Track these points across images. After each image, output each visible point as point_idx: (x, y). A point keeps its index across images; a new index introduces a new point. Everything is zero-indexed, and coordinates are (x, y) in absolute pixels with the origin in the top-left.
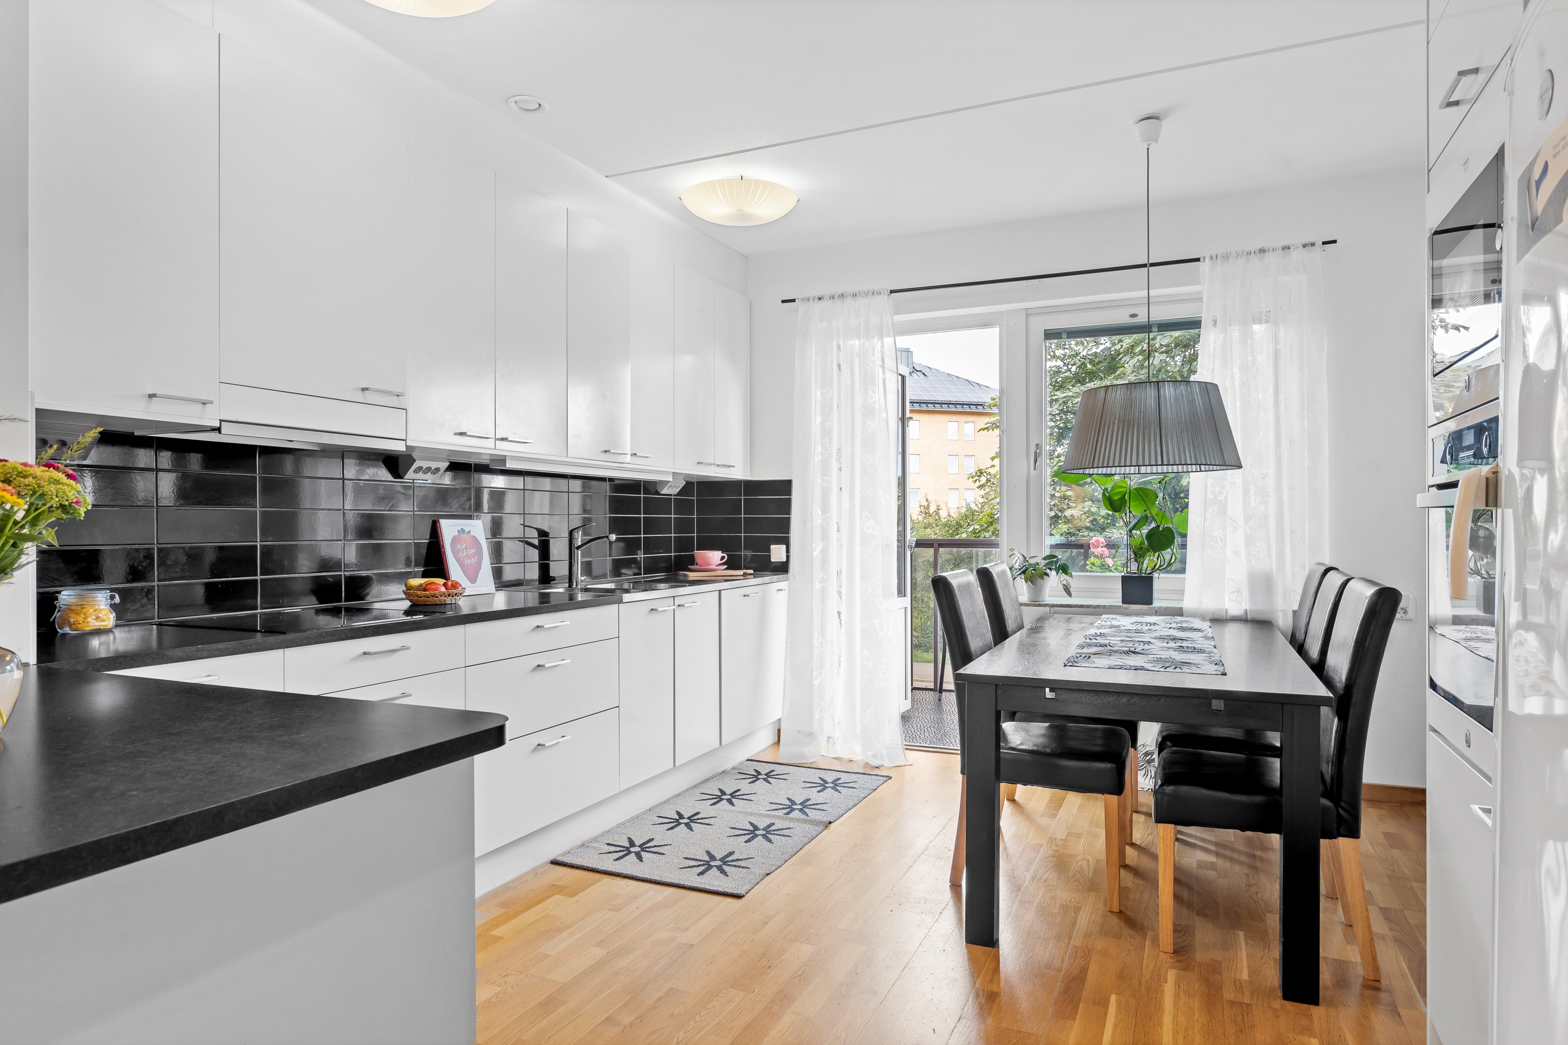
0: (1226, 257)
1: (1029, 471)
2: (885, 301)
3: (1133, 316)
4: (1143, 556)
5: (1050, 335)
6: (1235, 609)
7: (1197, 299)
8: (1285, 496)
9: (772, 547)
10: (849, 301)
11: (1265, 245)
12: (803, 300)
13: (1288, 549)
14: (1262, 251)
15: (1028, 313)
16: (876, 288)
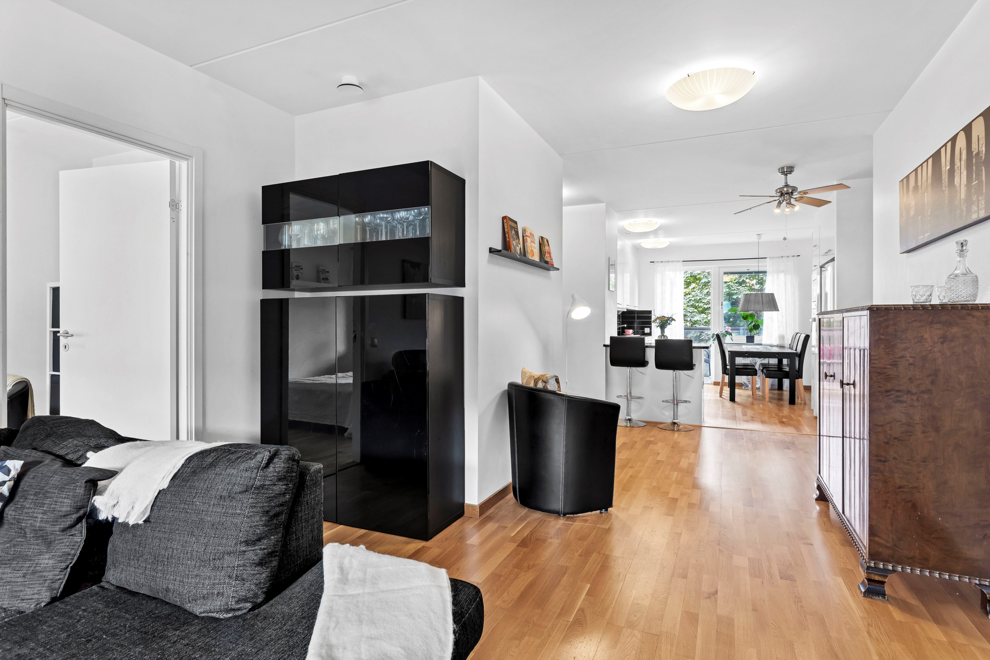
0: (773, 258)
1: (719, 309)
2: (681, 264)
3: (748, 270)
4: (752, 331)
5: (725, 273)
6: (775, 344)
7: (766, 266)
8: (787, 317)
9: (645, 329)
10: (670, 263)
11: (783, 256)
12: (657, 262)
13: (788, 329)
14: (782, 257)
15: (719, 268)
16: (678, 260)
